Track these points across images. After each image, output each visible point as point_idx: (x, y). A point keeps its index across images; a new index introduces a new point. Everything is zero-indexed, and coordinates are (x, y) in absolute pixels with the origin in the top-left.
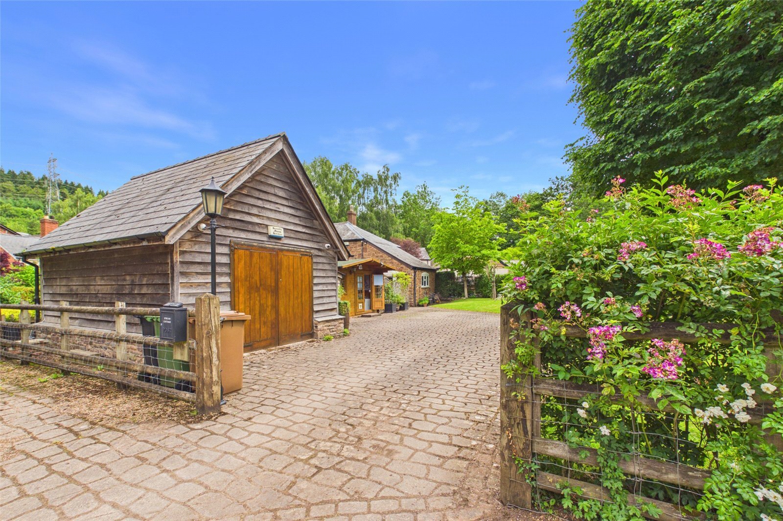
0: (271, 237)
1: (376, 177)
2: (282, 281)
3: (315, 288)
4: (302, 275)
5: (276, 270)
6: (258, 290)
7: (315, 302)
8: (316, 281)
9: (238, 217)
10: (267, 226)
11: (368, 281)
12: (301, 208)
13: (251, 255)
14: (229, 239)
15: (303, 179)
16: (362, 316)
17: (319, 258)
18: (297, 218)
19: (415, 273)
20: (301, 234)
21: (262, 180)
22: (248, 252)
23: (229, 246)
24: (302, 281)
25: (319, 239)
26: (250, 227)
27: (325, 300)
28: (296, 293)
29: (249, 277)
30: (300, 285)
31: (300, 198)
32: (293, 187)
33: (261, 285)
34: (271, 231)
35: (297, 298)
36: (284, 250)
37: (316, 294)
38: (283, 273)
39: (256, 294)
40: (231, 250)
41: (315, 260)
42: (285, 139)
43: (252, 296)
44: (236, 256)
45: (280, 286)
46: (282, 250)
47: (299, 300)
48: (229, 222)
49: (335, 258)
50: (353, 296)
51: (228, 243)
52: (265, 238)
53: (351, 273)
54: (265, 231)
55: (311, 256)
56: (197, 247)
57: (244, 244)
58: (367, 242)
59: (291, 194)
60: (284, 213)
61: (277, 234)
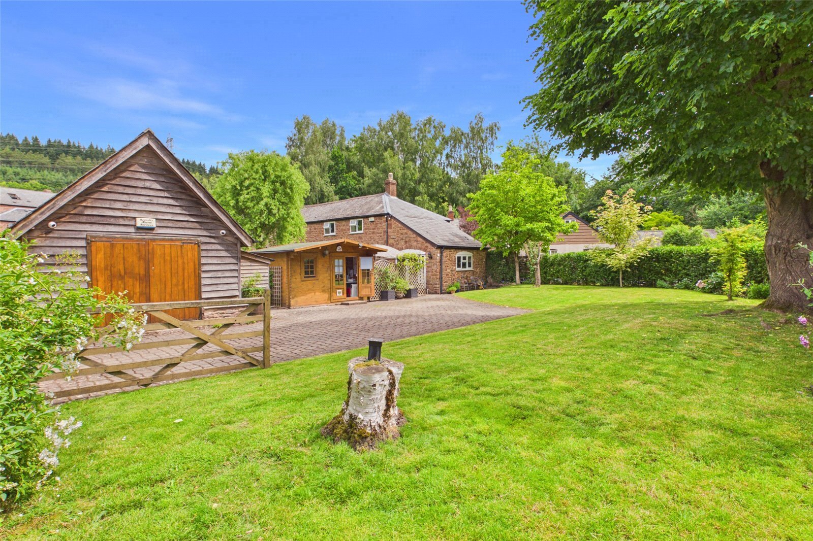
0: (139, 229)
1: (466, 130)
2: (155, 270)
3: (203, 275)
4: (183, 263)
5: (147, 260)
6: (122, 278)
7: (203, 289)
8: (205, 268)
9: (95, 212)
10: (135, 218)
11: (351, 265)
12: (184, 197)
13: (112, 246)
14: (86, 233)
15: (178, 169)
16: (342, 304)
17: (211, 245)
18: (177, 208)
19: (441, 253)
20: (184, 223)
21: (128, 176)
22: (108, 244)
23: (86, 239)
24: (184, 270)
25: (211, 226)
26: (112, 221)
27: (220, 288)
28: (175, 281)
29: (109, 267)
30: (181, 273)
31: (181, 187)
32: (171, 178)
33: (125, 273)
34: (139, 223)
35: (177, 285)
36: (157, 239)
37: (204, 282)
38: (156, 262)
39: (120, 282)
40: (88, 243)
41: (203, 247)
42: (150, 134)
43: (115, 284)
44: (93, 249)
45: (151, 274)
46: (154, 240)
47: (180, 287)
48: (85, 217)
49: (236, 245)
50: (327, 282)
51: (85, 236)
52: (132, 230)
53: (324, 255)
54: (133, 223)
55: (198, 244)
56: (47, 241)
57: (104, 237)
58: (392, 217)
59: (168, 185)
60: (157, 204)
61: (146, 225)
